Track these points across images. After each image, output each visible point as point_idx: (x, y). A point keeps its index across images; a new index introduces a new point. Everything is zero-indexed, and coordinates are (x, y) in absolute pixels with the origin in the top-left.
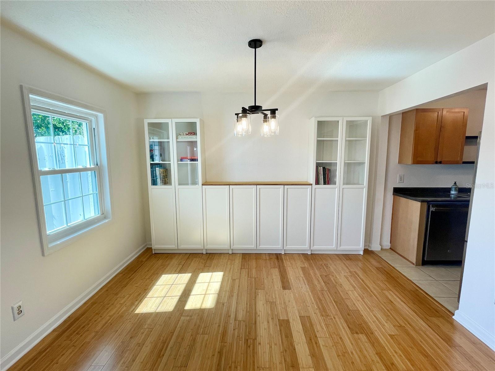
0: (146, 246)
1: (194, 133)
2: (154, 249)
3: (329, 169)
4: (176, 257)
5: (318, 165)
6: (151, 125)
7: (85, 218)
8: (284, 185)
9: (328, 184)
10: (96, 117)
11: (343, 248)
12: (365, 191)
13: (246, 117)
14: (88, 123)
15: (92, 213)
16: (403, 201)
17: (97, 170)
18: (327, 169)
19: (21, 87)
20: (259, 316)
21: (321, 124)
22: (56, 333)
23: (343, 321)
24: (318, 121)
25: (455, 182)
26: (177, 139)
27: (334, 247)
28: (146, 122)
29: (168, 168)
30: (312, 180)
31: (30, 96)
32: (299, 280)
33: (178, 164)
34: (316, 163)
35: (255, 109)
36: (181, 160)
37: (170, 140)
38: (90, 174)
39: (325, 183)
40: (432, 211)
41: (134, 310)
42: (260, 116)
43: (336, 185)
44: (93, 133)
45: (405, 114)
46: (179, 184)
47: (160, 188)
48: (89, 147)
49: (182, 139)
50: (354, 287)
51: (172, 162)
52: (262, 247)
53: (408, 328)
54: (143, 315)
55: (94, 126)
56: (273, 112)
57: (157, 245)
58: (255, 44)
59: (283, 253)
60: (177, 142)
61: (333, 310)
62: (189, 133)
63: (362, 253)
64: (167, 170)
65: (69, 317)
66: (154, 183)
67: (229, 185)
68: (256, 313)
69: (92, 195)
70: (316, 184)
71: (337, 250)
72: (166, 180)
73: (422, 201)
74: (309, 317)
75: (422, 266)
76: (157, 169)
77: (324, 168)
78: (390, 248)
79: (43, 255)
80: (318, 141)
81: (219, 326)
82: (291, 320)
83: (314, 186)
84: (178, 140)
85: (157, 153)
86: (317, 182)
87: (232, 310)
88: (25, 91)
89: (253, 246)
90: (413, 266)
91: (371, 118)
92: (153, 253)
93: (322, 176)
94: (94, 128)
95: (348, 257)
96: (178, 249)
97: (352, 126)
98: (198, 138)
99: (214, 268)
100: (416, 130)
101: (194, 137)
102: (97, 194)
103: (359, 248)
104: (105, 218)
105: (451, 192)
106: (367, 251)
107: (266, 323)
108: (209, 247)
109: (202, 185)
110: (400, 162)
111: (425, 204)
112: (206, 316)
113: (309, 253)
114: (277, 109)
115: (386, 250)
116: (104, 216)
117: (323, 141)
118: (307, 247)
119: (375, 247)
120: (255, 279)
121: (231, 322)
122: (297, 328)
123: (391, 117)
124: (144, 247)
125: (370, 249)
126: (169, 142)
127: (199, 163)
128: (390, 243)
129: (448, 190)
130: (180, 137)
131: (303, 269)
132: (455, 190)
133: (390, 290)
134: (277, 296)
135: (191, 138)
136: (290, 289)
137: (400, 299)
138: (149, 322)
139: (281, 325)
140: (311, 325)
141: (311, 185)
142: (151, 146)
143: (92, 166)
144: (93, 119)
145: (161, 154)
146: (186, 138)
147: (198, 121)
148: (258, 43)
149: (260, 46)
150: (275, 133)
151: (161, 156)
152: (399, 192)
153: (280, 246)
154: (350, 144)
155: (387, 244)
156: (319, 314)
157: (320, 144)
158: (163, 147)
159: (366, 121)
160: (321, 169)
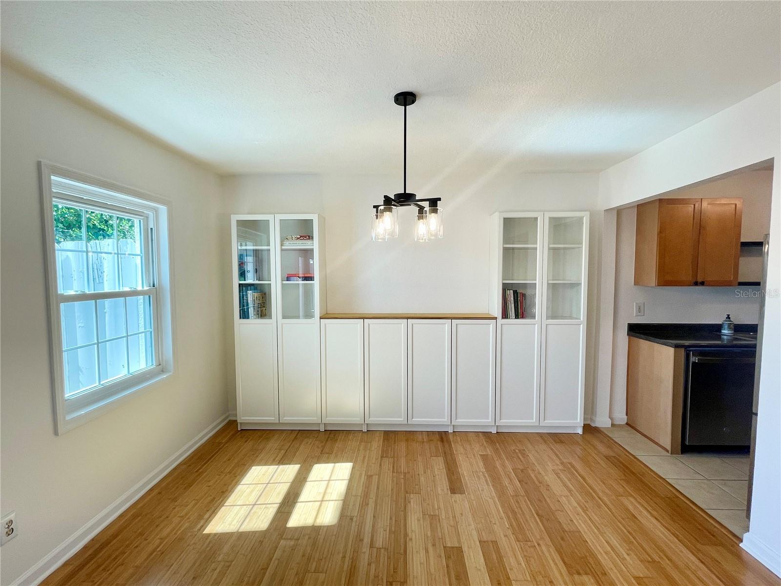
0: (227, 417)
1: (309, 236)
2: (241, 423)
3: (523, 294)
4: (276, 437)
5: (505, 288)
6: (242, 224)
7: (130, 372)
8: (452, 318)
9: (523, 317)
10: (156, 211)
11: (549, 422)
12: (582, 330)
13: (390, 210)
14: (142, 221)
15: (141, 363)
16: (645, 345)
17: (154, 294)
18: (520, 293)
19: (39, 165)
20: (411, 539)
21: (508, 223)
22: (70, 568)
23: (552, 549)
24: (504, 218)
25: (729, 315)
26: (282, 245)
27: (533, 421)
28: (234, 218)
29: (267, 291)
30: (497, 311)
31: (53, 177)
32: (478, 477)
33: (282, 284)
34: (503, 283)
35: (405, 198)
36: (288, 279)
37: (272, 248)
38: (142, 301)
39: (517, 317)
40: (694, 363)
41: (203, 527)
42: (413, 209)
43: (535, 319)
44: (149, 236)
45: (642, 208)
46: (284, 317)
47: (254, 323)
48: (141, 257)
49: (288, 245)
50: (570, 491)
51: (273, 283)
52: (417, 420)
53: (665, 563)
54: (216, 537)
55: (151, 225)
56: (434, 202)
57: (245, 417)
58: (405, 99)
59: (451, 431)
60: (282, 250)
61: (535, 529)
62: (301, 237)
63: (580, 431)
64: (265, 294)
65: (93, 540)
66: (244, 315)
67: (364, 318)
68: (406, 535)
69: (143, 334)
70: (503, 318)
71: (539, 427)
72: (263, 310)
73: (676, 346)
74: (495, 543)
75: (682, 454)
76: (250, 292)
77: (515, 292)
78: (627, 424)
79: (56, 433)
80: (505, 249)
81: (344, 557)
82: (465, 549)
83: (500, 321)
84: (283, 247)
85: (250, 267)
86: (505, 315)
87: (367, 528)
88: (45, 171)
89: (401, 419)
90: (665, 453)
91: (588, 213)
92: (239, 429)
93: (513, 305)
94: (152, 229)
95: (557, 438)
96: (279, 423)
97: (558, 226)
98: (315, 245)
99: (336, 456)
100: (660, 232)
101: (309, 242)
102: (151, 332)
103: (575, 423)
104: (163, 371)
105: (723, 331)
106: (588, 428)
107: (422, 553)
108: (329, 420)
109: (321, 318)
110: (637, 282)
111: (682, 352)
112: (322, 537)
113: (494, 431)
114: (439, 199)
115: (619, 426)
116: (161, 368)
117: (513, 249)
118: (489, 420)
119: (602, 421)
120: (405, 473)
121: (364, 550)
122: (475, 561)
123: (619, 212)
124: (224, 420)
125: (593, 425)
126: (269, 250)
127: (316, 283)
128: (627, 415)
129: (718, 328)
130: (286, 243)
131: (484, 458)
132: (729, 328)
133: (631, 496)
134: (442, 506)
135: (305, 245)
136: (462, 492)
137: (650, 513)
138: (226, 549)
139: (448, 557)
140: (500, 558)
141: (496, 318)
142: (241, 257)
143: (146, 288)
144: (151, 215)
145: (256, 269)
146: (296, 243)
147: (315, 218)
148: (409, 98)
149: (413, 102)
150: (436, 235)
151: (256, 272)
152: (637, 330)
153: (445, 420)
154: (556, 255)
155: (621, 416)
156: (512, 537)
157: (508, 254)
158: (260, 258)
159: (581, 219)
160: (510, 293)
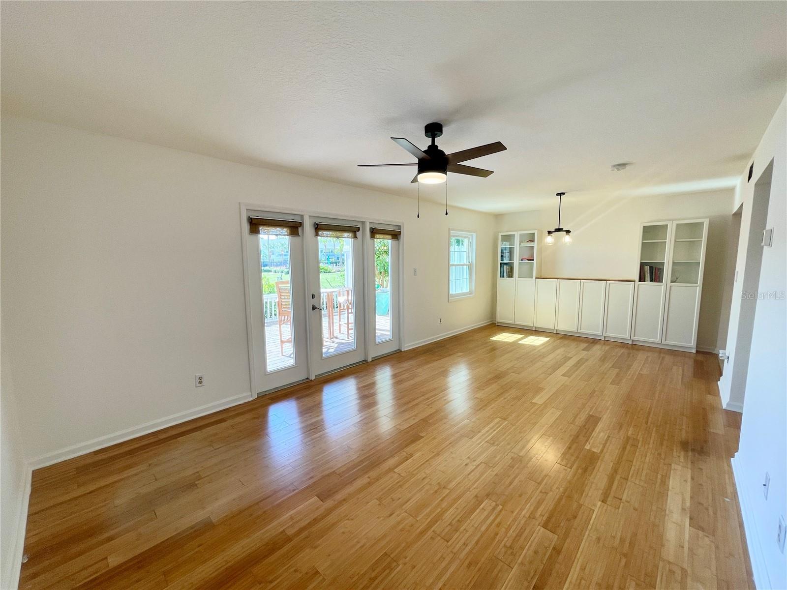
1: (533, 241)
2: (498, 322)
3: (658, 268)
4: (512, 329)
5: (642, 266)
6: (503, 236)
8: (606, 280)
9: (655, 281)
10: (472, 235)
11: (667, 342)
12: (699, 290)
14: (467, 239)
15: (466, 289)
17: (470, 266)
18: (656, 268)
19: (449, 229)
21: (647, 229)
24: (644, 227)
26: (520, 245)
27: (658, 340)
28: (500, 234)
30: (635, 277)
31: (452, 231)
33: (519, 263)
34: (641, 263)
35: (559, 230)
36: (522, 260)
37: (516, 246)
38: (466, 268)
39: (651, 281)
43: (663, 283)
44: (470, 244)
46: (519, 277)
47: (506, 279)
48: (467, 252)
49: (523, 245)
51: (515, 262)
52: (582, 331)
55: (470, 241)
57: (499, 319)
58: (560, 194)
59: (603, 338)
60: (520, 247)
62: (529, 241)
63: (694, 351)
64: (511, 267)
66: (502, 276)
67: (557, 279)
69: (466, 279)
70: (640, 281)
71: (661, 344)
72: (510, 274)
76: (505, 266)
77: (651, 268)
79: (448, 301)
80: (643, 244)
83: (637, 283)
85: (506, 255)
86: (642, 279)
89: (574, 329)
91: (708, 220)
92: (497, 325)
93: (649, 275)
96: (514, 324)
98: (535, 244)
101: (532, 243)
102: (468, 279)
103: (690, 345)
104: (471, 294)
108: (537, 325)
109: (536, 278)
113: (630, 342)
116: (471, 292)
117: (649, 243)
118: (627, 336)
124: (491, 321)
126: (514, 247)
127: (535, 262)
135: (531, 244)
141: (635, 281)
142: (502, 251)
143: (468, 263)
144: (470, 237)
146: (527, 244)
147: (536, 232)
149: (564, 195)
151: (508, 257)
153: (599, 333)
157: (646, 246)
158: (511, 252)
159: (702, 224)
160: (647, 269)
